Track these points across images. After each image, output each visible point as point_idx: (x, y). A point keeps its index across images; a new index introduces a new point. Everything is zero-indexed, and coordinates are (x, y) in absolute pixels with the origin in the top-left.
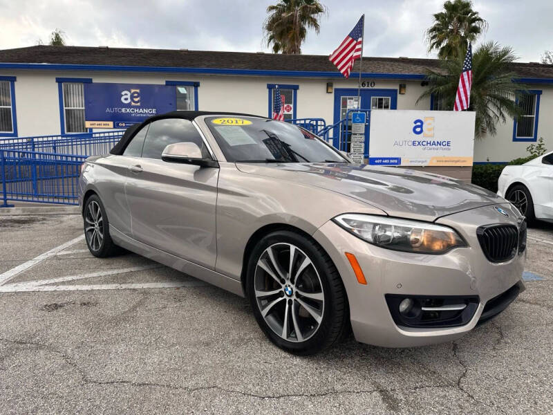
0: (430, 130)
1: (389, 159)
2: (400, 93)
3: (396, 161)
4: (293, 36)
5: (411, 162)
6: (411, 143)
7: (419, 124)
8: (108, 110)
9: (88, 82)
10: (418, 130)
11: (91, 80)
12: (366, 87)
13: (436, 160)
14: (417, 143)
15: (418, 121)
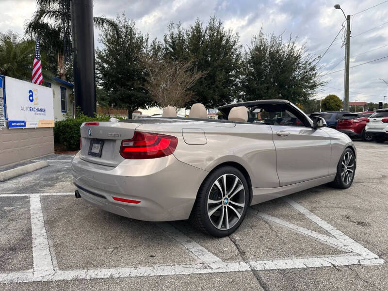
0: (36, 99)
1: (20, 122)
3: (23, 124)
5: (31, 124)
6: (29, 109)
7: (31, 94)
13: (41, 123)
14: (31, 109)
15: (30, 91)
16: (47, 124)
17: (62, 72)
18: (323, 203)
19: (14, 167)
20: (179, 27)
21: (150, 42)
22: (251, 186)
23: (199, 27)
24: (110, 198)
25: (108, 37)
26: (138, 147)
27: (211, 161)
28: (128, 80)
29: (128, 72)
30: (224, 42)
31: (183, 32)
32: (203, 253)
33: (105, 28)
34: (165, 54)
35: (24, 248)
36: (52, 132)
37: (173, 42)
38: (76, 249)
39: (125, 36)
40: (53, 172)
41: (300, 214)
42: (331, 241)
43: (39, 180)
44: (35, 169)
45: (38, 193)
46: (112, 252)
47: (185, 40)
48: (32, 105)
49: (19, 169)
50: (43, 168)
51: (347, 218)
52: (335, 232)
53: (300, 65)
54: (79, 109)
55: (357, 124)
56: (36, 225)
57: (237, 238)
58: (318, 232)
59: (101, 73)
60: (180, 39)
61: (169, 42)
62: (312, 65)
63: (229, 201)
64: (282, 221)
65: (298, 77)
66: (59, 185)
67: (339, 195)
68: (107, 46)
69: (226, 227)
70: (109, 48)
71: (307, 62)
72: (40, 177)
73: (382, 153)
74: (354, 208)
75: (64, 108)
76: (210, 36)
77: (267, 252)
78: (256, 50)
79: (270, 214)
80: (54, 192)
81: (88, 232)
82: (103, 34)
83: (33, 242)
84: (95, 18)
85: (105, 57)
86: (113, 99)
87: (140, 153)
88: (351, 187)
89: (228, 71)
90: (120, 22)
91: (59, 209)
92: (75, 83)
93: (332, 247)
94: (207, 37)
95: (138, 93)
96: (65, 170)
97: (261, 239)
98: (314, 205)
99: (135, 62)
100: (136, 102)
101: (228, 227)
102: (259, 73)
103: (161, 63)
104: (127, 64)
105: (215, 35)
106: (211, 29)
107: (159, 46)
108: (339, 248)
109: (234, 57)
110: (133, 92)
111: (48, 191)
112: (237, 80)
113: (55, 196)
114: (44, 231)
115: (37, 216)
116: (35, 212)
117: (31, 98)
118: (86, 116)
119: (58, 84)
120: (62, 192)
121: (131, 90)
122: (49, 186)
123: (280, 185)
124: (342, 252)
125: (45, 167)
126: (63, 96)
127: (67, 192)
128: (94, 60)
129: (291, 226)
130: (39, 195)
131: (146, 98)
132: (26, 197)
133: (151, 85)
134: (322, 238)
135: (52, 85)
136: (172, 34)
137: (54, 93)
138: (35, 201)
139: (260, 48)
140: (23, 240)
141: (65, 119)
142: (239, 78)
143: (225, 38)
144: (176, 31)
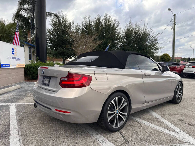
0: (16, 53)
3: (9, 66)
13: (18, 65)
14: (13, 58)
15: (13, 49)
16: (21, 66)
17: (30, 39)
18: (167, 112)
19: (3, 88)
20: (89, 18)
21: (74, 25)
22: (131, 103)
23: (99, 18)
24: (53, 109)
25: (54, 22)
26: (70, 81)
27: (110, 89)
28: (63, 44)
29: (63, 40)
30: (112, 26)
31: (91, 20)
32: (105, 142)
33: (52, 18)
34: (82, 31)
35: (5, 137)
36: (23, 70)
37: (86, 26)
38: (34, 138)
39: (62, 22)
40: (23, 91)
41: (156, 118)
42: (176, 135)
43: (16, 95)
44: (14, 89)
45: (15, 103)
46: (54, 140)
47: (92, 25)
48: (13, 56)
49: (6, 90)
50: (18, 89)
51: (182, 121)
52: (177, 130)
53: (150, 38)
54: (38, 58)
55: (179, 69)
56: (12, 122)
57: (124, 133)
58: (167, 129)
59: (50, 40)
60: (89, 24)
61: (84, 25)
62: (156, 38)
63: (119, 112)
64: (147, 122)
65: (149, 44)
66: (26, 98)
67: (175, 107)
68: (53, 27)
69: (117, 126)
70: (54, 28)
71: (153, 37)
72: (16, 94)
73: (193, 84)
74: (184, 115)
75: (30, 58)
76: (105, 23)
77: (141, 141)
78: (127, 30)
79: (140, 118)
80: (23, 103)
81: (41, 127)
82: (51, 21)
83: (10, 132)
84: (47, 13)
85: (52, 33)
86: (55, 53)
87: (71, 85)
88: (180, 103)
89: (113, 41)
90: (60, 15)
91: (25, 113)
92: (36, 45)
93: (177, 139)
94: (103, 24)
95: (68, 51)
96: (29, 90)
97: (136, 133)
98: (163, 113)
99: (67, 35)
100: (67, 55)
101: (118, 127)
102: (129, 42)
103: (80, 36)
104: (63, 36)
105: (107, 22)
106: (105, 19)
107: (79, 27)
108: (181, 140)
109: (117, 34)
110: (65, 50)
111: (20, 102)
112: (118, 45)
113: (24, 105)
114: (17, 126)
115: (14, 116)
116: (12, 114)
117: (13, 52)
118: (41, 62)
119: (27, 45)
120: (28, 103)
121: (64, 49)
122: (21, 99)
123: (146, 102)
124: (183, 142)
125: (19, 88)
126: (30, 52)
127: (30, 103)
128: (46, 34)
129: (152, 125)
130: (15, 104)
131: (72, 53)
132: (8, 105)
133: (75, 47)
134: (171, 133)
135: (25, 46)
136: (86, 22)
137: (25, 50)
138: (13, 107)
139: (130, 29)
140: (5, 131)
141: (30, 63)
142: (119, 44)
143: (112, 24)
144: (88, 20)
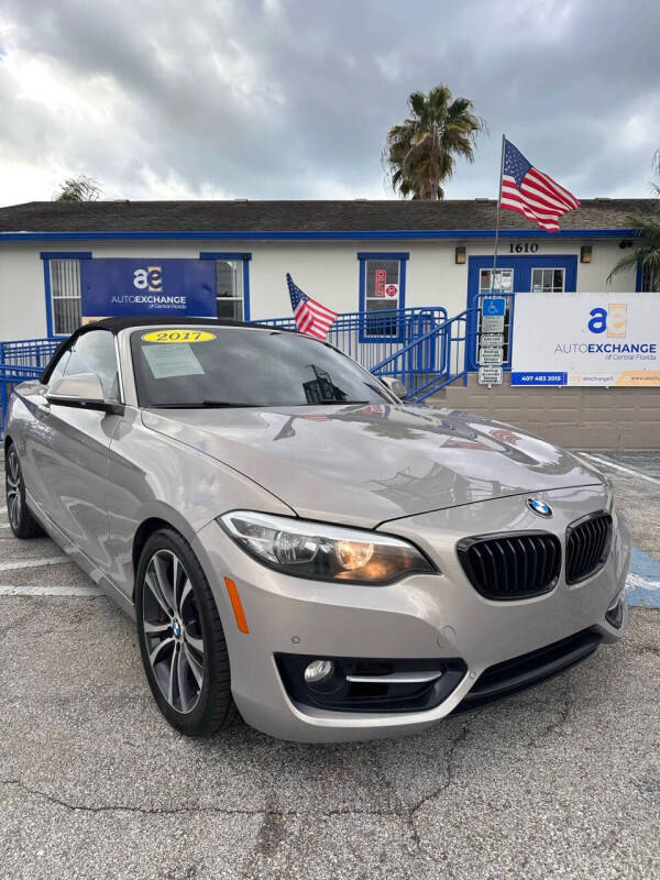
0: (618, 326)
1: (547, 374)
2: (582, 262)
3: (559, 378)
4: (427, 170)
5: (585, 379)
6: (584, 348)
7: (599, 315)
8: (114, 299)
9: (85, 258)
10: (598, 325)
11: (91, 254)
12: (523, 253)
13: (627, 377)
14: (595, 348)
15: (598, 311)
48: (598, 338)
